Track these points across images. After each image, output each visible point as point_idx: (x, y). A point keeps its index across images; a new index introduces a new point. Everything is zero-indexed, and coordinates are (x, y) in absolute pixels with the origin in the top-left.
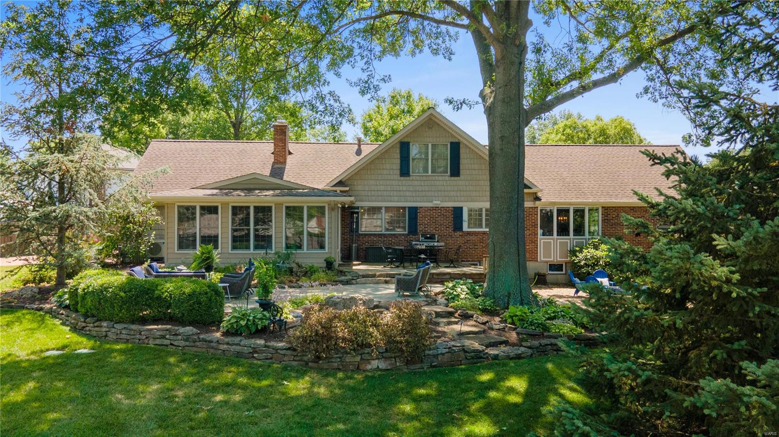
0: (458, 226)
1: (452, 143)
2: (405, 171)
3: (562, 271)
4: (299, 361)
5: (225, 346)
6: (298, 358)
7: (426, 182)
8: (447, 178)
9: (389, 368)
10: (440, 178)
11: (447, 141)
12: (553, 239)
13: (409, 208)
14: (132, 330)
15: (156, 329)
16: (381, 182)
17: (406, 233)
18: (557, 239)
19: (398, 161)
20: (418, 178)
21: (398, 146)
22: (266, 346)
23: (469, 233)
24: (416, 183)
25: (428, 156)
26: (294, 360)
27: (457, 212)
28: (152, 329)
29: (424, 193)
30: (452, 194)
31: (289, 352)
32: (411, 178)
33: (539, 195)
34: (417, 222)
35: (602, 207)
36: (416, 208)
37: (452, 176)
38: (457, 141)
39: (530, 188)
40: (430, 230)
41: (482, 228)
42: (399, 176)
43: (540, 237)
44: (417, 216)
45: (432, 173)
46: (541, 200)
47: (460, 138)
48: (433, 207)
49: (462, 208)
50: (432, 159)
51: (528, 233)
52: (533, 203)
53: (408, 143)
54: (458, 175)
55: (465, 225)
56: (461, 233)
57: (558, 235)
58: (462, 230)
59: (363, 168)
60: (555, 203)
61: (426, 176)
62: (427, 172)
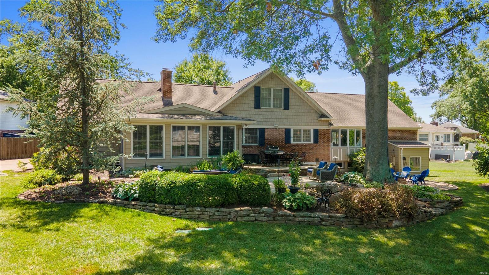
0: (288, 140)
1: (285, 89)
2: (257, 106)
3: (341, 167)
4: (352, 224)
5: (300, 219)
6: (351, 223)
7: (270, 113)
8: (282, 111)
9: (402, 225)
10: (278, 110)
11: (282, 87)
12: (339, 148)
13: (260, 129)
14: (223, 212)
15: (242, 210)
16: (243, 112)
17: (258, 145)
18: (341, 148)
19: (253, 99)
20: (265, 110)
21: (254, 89)
22: (329, 217)
23: (294, 145)
24: (264, 113)
25: (271, 97)
26: (349, 224)
27: (288, 131)
28: (239, 211)
29: (269, 120)
30: (285, 120)
31: (345, 220)
32: (261, 110)
33: (332, 122)
34: (264, 138)
35: (363, 130)
36: (264, 129)
37: (285, 109)
38: (287, 87)
39: (328, 118)
40: (272, 143)
41: (301, 141)
42: (254, 108)
43: (331, 147)
44: (264, 134)
45: (273, 107)
46: (333, 125)
47: (289, 86)
48: (274, 129)
49: (290, 129)
50: (273, 99)
51: (325, 144)
52: (328, 127)
53: (260, 87)
54: (288, 109)
55: (292, 140)
56: (289, 145)
57: (341, 146)
58: (290, 143)
59: (232, 103)
60: (340, 127)
61: (270, 109)
62: (270, 106)
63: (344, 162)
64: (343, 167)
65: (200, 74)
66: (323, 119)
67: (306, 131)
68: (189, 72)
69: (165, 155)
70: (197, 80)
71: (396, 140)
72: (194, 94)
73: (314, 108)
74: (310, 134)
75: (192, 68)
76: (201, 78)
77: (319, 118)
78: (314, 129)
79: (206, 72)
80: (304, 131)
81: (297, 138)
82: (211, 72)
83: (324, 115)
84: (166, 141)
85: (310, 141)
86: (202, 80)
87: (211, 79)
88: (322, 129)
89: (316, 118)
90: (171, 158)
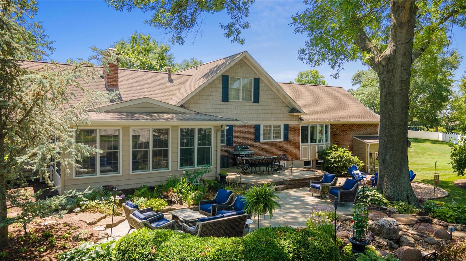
0: (257, 137)
1: (255, 79)
2: (225, 98)
3: (310, 165)
7: (239, 106)
8: (252, 104)
10: (247, 104)
11: (252, 77)
12: (309, 145)
13: (228, 126)
16: (209, 106)
17: (225, 144)
18: (311, 145)
19: (221, 90)
20: (233, 103)
21: (221, 78)
23: (264, 143)
24: (232, 107)
25: (239, 87)
27: (257, 128)
29: (237, 114)
30: (254, 115)
32: (229, 103)
33: (302, 116)
34: (232, 136)
35: (331, 124)
36: (232, 126)
37: (254, 102)
38: (258, 77)
39: (300, 112)
40: (241, 142)
41: (271, 139)
42: (221, 101)
43: (301, 144)
44: (232, 131)
45: (242, 100)
46: (303, 120)
47: (260, 76)
48: (242, 125)
49: (260, 125)
50: (242, 90)
51: (295, 141)
52: (298, 122)
53: (228, 77)
54: (258, 102)
55: (262, 137)
56: (259, 143)
57: (311, 143)
58: (259, 141)
59: (196, 95)
60: (310, 122)
61: (239, 102)
62: (239, 99)
63: (313, 160)
64: (311, 166)
65: (140, 57)
66: (295, 114)
67: (276, 127)
68: (128, 54)
69: (123, 170)
70: (138, 63)
71: (360, 134)
72: (146, 82)
73: (285, 101)
74: (280, 130)
75: (131, 49)
76: (142, 62)
77: (290, 112)
78: (284, 125)
79: (148, 56)
80: (274, 127)
81: (267, 135)
82: (154, 56)
83: (294, 109)
84: (123, 150)
85: (280, 139)
86: (143, 63)
87: (154, 63)
88: (292, 125)
89: (287, 112)
90: (131, 173)
